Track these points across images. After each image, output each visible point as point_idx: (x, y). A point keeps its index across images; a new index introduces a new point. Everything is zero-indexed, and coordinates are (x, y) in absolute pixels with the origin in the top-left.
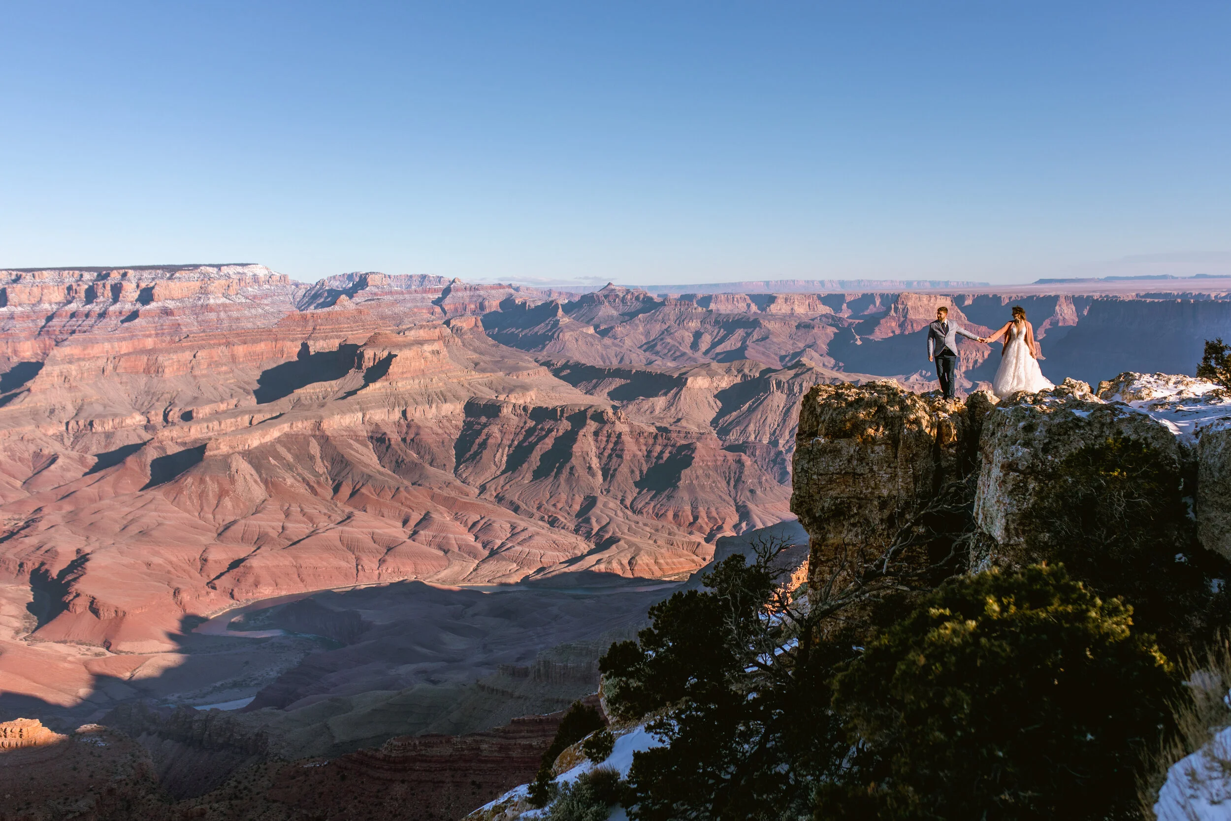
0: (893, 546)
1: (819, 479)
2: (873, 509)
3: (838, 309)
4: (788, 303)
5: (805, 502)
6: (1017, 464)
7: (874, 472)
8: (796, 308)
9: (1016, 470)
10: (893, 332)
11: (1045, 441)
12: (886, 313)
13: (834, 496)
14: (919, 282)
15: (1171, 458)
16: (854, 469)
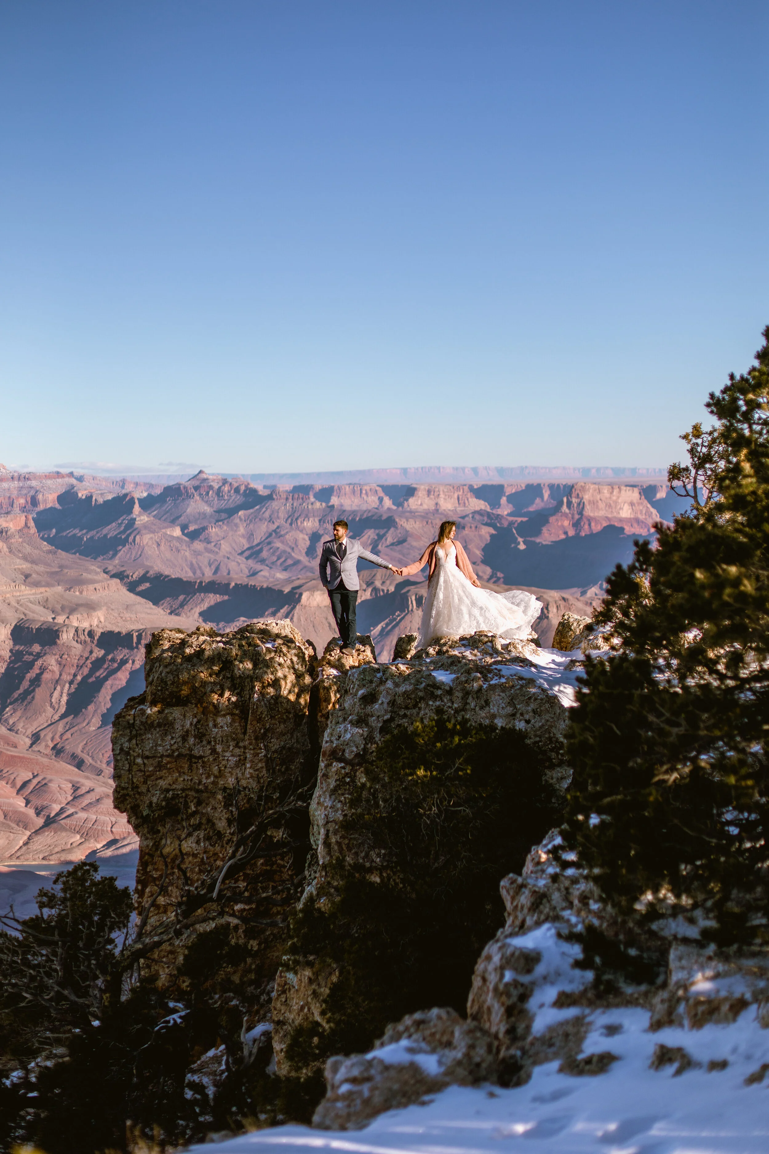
1: (144, 764)
3: (495, 503)
4: (432, 496)
5: (128, 795)
6: (344, 750)
7: (218, 753)
8: (441, 502)
9: (340, 760)
10: (566, 533)
12: (557, 509)
13: (164, 787)
16: (190, 749)
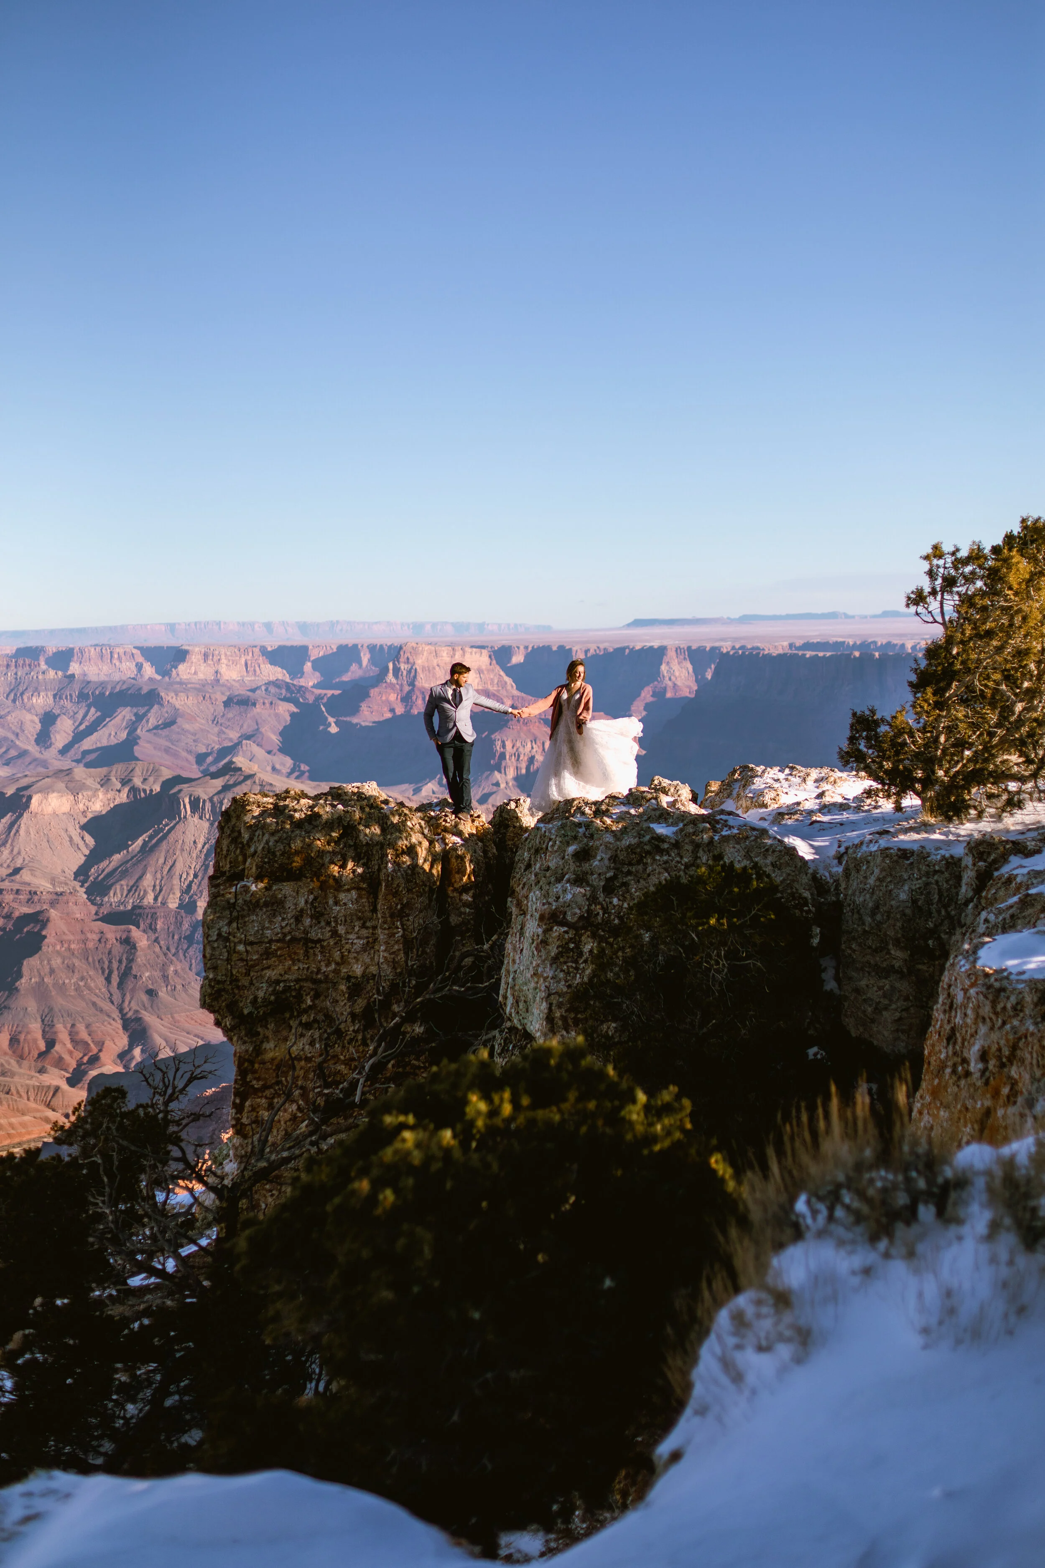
0: (371, 1057)
1: (247, 951)
2: (338, 998)
3: (296, 671)
4: (210, 662)
5: (224, 990)
6: (565, 913)
7: (340, 936)
8: (223, 669)
9: (562, 924)
10: (392, 710)
11: (608, 875)
12: (380, 678)
13: (274, 978)
14: (434, 625)
15: (800, 896)
16: (306, 932)
